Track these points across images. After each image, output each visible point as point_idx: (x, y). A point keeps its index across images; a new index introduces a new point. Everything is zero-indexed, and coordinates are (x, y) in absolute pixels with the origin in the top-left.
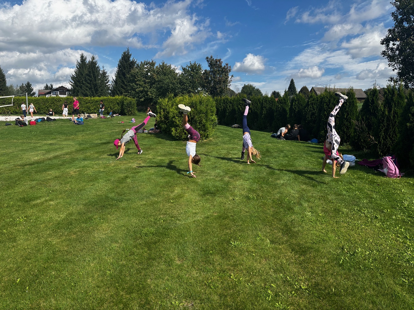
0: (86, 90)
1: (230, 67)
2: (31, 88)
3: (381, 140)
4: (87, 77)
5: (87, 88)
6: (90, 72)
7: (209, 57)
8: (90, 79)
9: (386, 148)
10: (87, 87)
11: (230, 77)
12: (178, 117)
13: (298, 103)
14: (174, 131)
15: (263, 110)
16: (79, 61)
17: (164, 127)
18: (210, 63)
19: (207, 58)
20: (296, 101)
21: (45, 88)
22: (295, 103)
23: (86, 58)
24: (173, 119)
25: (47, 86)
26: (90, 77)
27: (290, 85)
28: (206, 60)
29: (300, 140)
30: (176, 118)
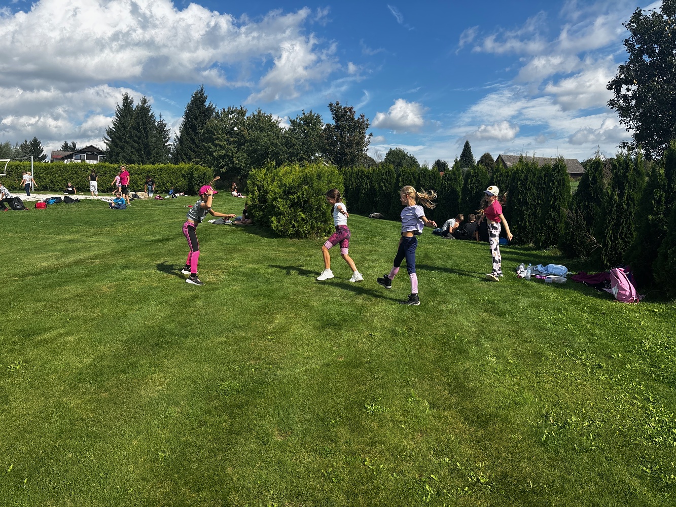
0: (132, 152)
1: (367, 120)
2: (40, 148)
3: (608, 242)
4: (134, 132)
5: (133, 150)
6: (138, 124)
7: (335, 104)
8: (139, 134)
9: (615, 254)
10: (133, 147)
11: (367, 136)
12: (282, 199)
13: (476, 180)
14: (275, 222)
16: (121, 106)
17: (259, 215)
18: (335, 114)
19: (331, 105)
20: (473, 177)
21: (62, 148)
22: (471, 181)
23: (132, 101)
24: (274, 203)
25: (66, 144)
26: (139, 132)
27: (464, 151)
28: (329, 108)
29: (480, 240)
30: (278, 201)
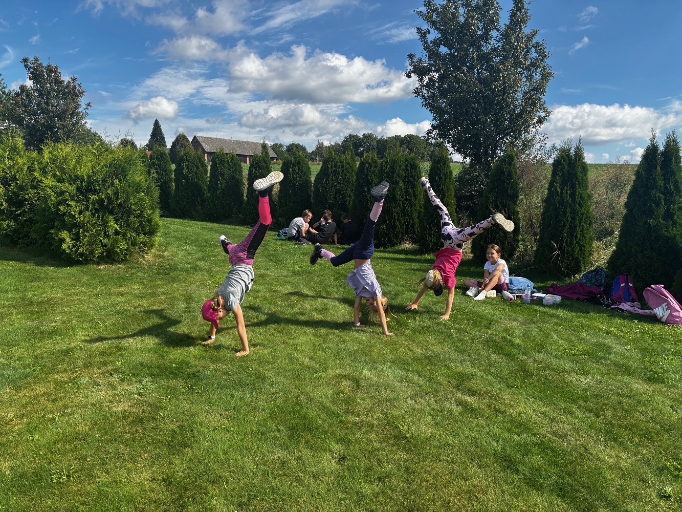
3: (564, 246)
9: (572, 260)
15: (219, 180)
18: (32, 73)
29: (339, 243)
